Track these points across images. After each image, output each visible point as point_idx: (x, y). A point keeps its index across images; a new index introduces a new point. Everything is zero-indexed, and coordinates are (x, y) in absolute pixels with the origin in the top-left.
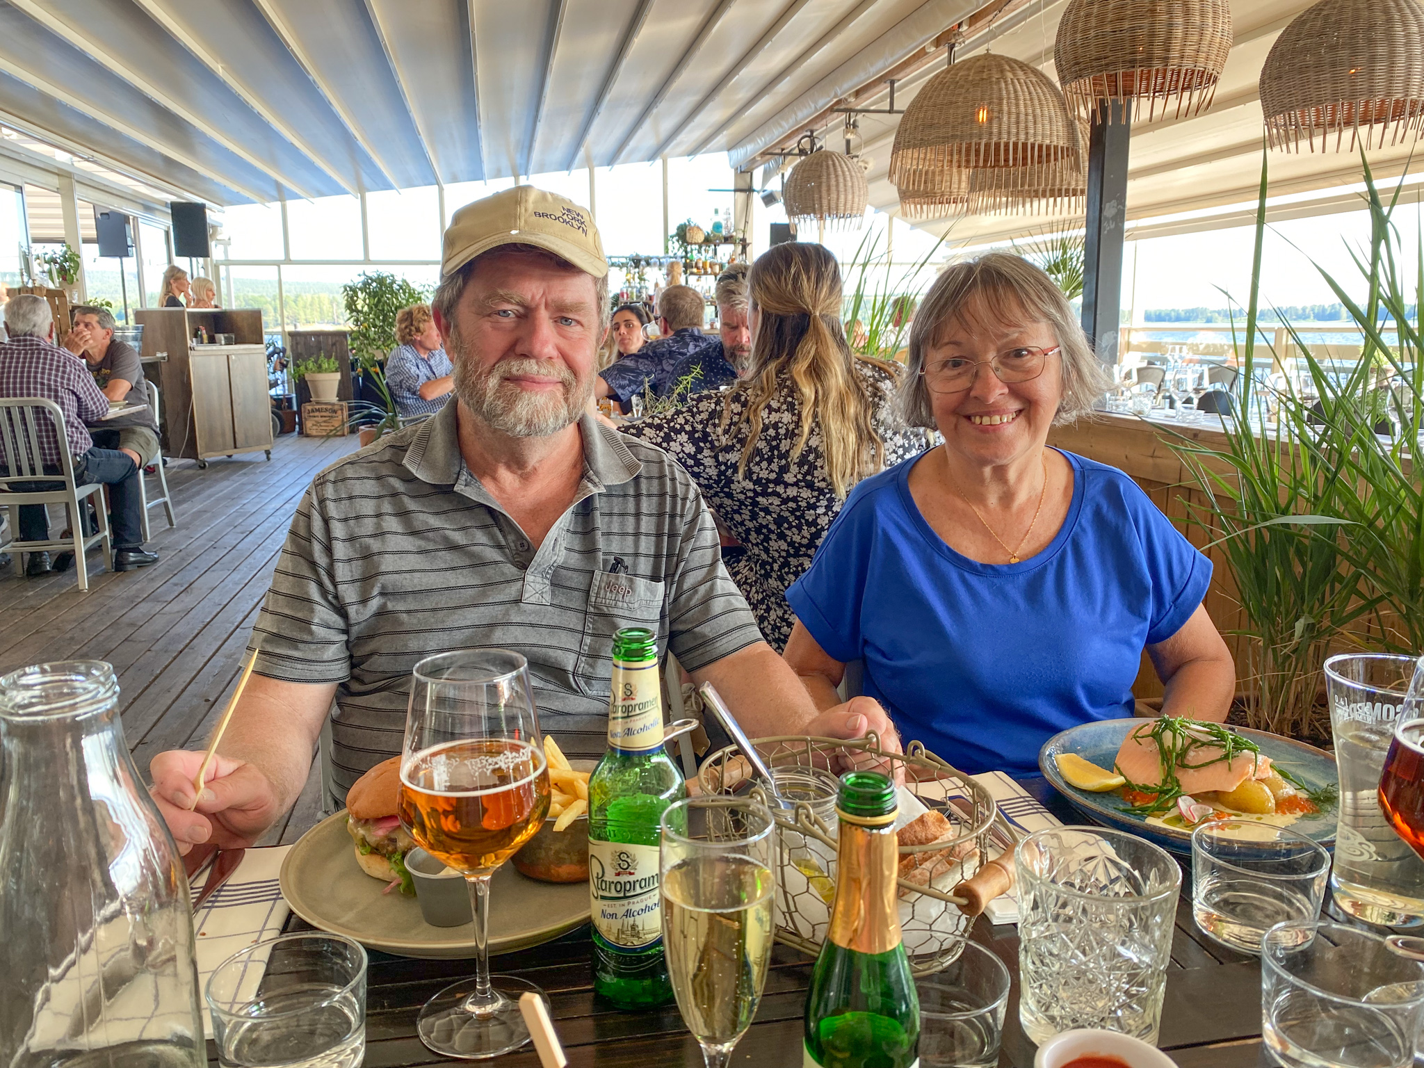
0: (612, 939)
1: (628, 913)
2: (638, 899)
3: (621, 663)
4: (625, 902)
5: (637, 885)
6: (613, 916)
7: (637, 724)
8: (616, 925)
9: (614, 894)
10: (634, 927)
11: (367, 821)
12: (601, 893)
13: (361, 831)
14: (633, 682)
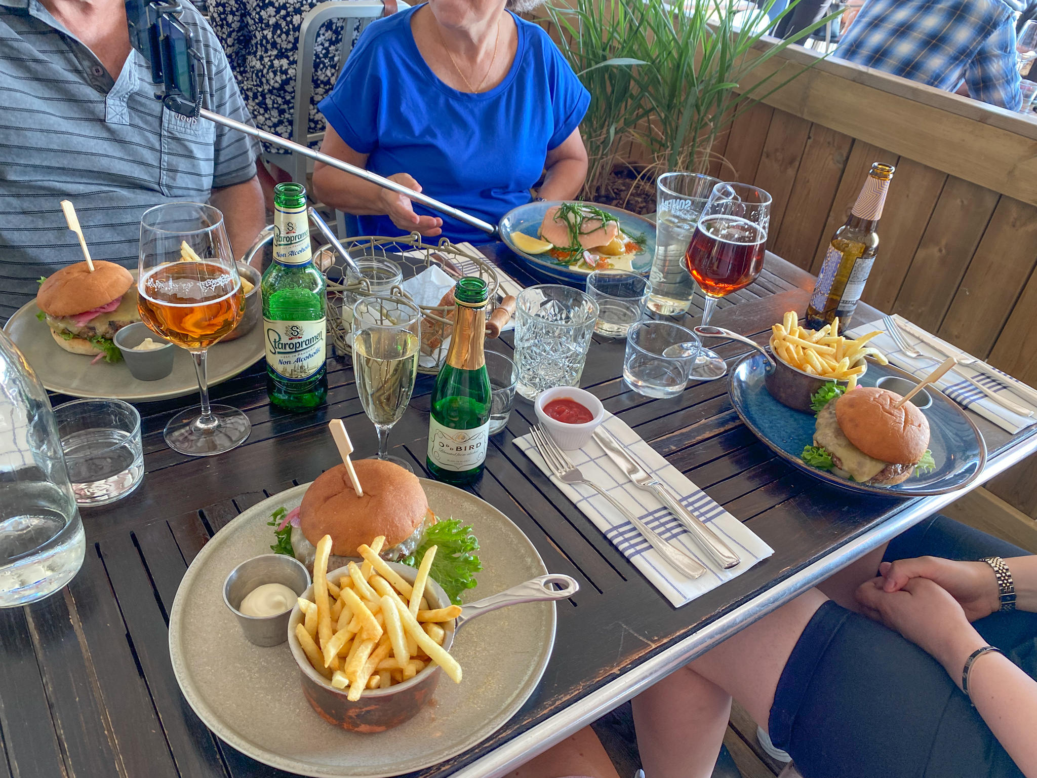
0: (287, 375)
1: (298, 360)
2: (305, 351)
3: (282, 209)
4: (297, 354)
5: (304, 344)
6: (288, 362)
7: (297, 248)
8: (289, 368)
9: (288, 350)
10: (301, 367)
11: (64, 317)
12: (277, 350)
13: (62, 325)
14: (293, 222)
